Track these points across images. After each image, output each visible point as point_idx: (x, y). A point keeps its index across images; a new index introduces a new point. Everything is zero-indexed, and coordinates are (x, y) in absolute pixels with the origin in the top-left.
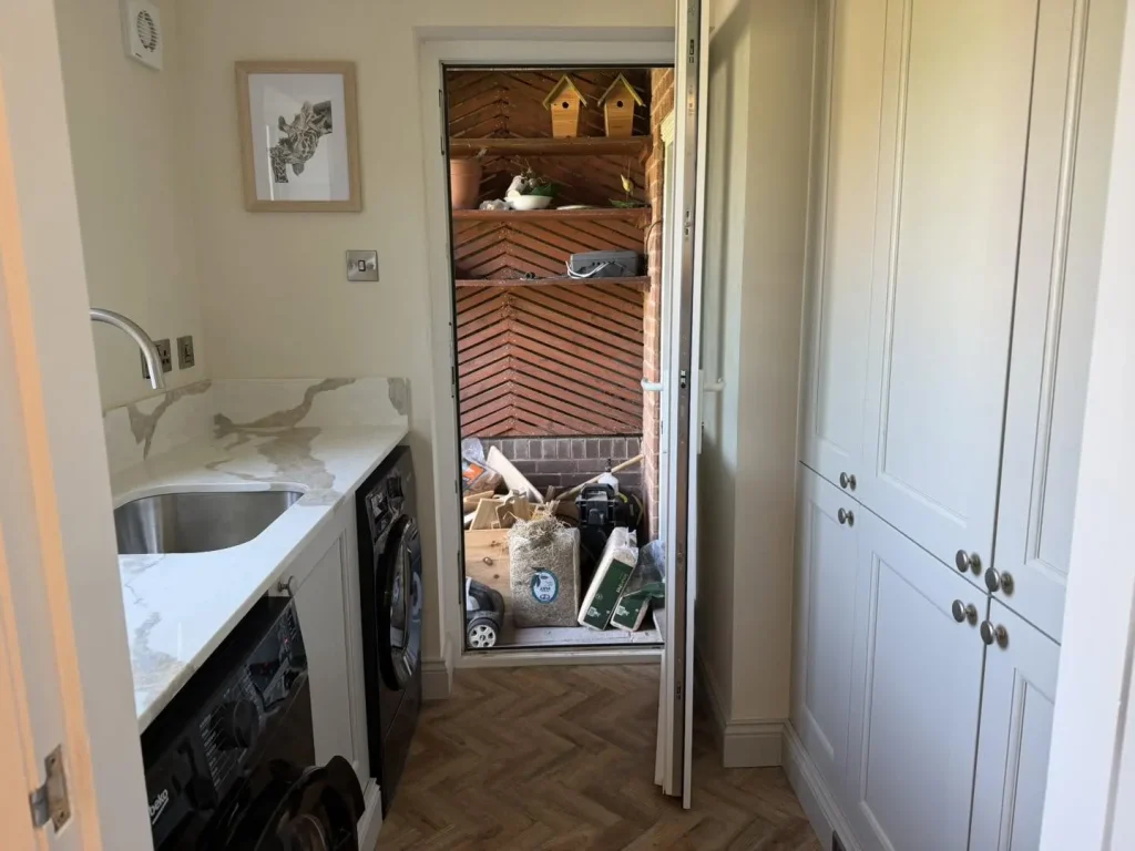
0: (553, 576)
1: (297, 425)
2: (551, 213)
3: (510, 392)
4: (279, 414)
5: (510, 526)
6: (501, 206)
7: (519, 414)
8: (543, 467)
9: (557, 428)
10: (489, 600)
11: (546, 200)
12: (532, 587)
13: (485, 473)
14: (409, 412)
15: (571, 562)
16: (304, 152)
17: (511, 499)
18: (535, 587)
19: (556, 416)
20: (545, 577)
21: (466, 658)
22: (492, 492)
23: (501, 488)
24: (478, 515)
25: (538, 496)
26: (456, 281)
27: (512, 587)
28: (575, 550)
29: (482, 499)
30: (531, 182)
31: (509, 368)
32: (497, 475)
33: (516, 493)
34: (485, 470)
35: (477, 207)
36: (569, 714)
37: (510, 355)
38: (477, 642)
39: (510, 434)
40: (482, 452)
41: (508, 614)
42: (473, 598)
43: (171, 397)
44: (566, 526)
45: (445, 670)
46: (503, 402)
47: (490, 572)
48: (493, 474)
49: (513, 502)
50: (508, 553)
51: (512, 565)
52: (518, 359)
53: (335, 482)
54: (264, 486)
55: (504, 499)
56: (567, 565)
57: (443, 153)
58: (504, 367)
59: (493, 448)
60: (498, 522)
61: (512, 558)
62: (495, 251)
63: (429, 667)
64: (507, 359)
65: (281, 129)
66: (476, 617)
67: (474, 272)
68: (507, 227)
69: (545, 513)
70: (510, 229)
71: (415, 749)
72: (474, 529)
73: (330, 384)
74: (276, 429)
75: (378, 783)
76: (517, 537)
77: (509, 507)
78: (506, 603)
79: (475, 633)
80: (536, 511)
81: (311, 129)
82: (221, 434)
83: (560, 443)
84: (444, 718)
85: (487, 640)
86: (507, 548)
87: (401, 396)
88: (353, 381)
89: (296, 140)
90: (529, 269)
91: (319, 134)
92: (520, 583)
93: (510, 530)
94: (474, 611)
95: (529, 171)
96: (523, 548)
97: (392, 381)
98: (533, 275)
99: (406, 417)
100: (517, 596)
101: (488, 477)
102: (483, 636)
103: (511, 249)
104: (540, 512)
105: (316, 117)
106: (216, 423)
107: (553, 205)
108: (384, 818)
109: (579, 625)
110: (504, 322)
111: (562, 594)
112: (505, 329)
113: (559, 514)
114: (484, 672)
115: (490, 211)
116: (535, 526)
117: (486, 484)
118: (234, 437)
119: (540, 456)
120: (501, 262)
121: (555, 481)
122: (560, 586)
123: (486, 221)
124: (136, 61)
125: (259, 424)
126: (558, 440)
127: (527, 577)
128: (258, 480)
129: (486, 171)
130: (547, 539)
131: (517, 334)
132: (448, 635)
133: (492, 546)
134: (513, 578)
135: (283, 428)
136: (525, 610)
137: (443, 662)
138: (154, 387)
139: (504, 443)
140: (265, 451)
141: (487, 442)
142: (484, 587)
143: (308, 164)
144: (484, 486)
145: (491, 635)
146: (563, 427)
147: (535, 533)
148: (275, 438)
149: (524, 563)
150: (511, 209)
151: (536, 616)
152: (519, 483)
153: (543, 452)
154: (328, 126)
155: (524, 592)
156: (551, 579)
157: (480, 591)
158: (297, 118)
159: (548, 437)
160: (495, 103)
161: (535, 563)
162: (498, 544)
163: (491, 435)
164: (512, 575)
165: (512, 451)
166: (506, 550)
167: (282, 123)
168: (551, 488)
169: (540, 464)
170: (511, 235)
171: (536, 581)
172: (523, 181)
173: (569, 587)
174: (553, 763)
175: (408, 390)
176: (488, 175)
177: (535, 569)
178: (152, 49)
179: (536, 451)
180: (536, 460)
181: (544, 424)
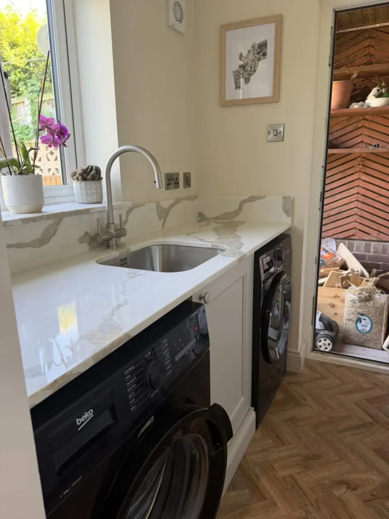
0: (370, 319)
1: (234, 220)
3: (356, 214)
4: (226, 214)
5: (347, 288)
6: (363, 105)
8: (371, 258)
9: (382, 236)
10: (330, 326)
12: (356, 323)
13: (336, 258)
14: (292, 216)
15: (383, 314)
16: (251, 71)
17: (349, 273)
18: (358, 323)
19: (383, 229)
20: (365, 320)
21: (313, 354)
22: (338, 268)
23: (344, 267)
24: (329, 279)
25: (366, 273)
26: (329, 150)
27: (344, 321)
28: (386, 307)
29: (332, 271)
30: (383, 91)
31: (357, 200)
32: (342, 260)
33: (353, 271)
34: (335, 256)
35: (348, 107)
36: (371, 401)
37: (358, 193)
38: (321, 346)
39: (353, 237)
40: (335, 246)
41: (340, 335)
42: (321, 323)
43: (178, 201)
44: (382, 293)
45: (300, 358)
47: (333, 311)
48: (340, 259)
49: (350, 275)
50: (344, 302)
51: (346, 310)
52: (363, 195)
53: (243, 247)
54: (209, 245)
55: (345, 273)
56: (380, 315)
57: (330, 65)
58: (354, 200)
59: (341, 244)
60: (340, 285)
61: (346, 305)
62: (356, 133)
63: (291, 355)
64: (356, 195)
65: (240, 59)
66: (322, 333)
67: (345, 145)
68: (365, 119)
69: (369, 283)
70: (367, 120)
71: (279, 396)
72: (325, 286)
73: (252, 199)
74: (225, 221)
75: (255, 410)
76: (351, 294)
77: (347, 277)
78: (340, 329)
79: (320, 341)
80: (364, 282)
81: (256, 57)
82: (199, 221)
83: (383, 246)
84: (297, 383)
85: (327, 346)
86: (344, 300)
87: (289, 206)
88: (264, 197)
89: (247, 65)
90: (375, 142)
91: (259, 60)
92: (349, 320)
93: (346, 290)
94: (321, 330)
95: (383, 84)
96: (353, 301)
97: (284, 198)
98: (378, 146)
99: (290, 218)
100: (347, 326)
101: (337, 260)
102: (325, 344)
103: (366, 132)
104: (367, 283)
105: (259, 50)
106: (199, 216)
108: (256, 428)
109: (383, 350)
110: (356, 174)
111: (374, 330)
112: (356, 178)
113: (378, 285)
114: (322, 364)
115: (356, 109)
116: (362, 290)
117: (335, 264)
118: (205, 223)
119: (370, 252)
120: (359, 139)
121: (377, 267)
122: (374, 326)
123: (352, 115)
124: (172, 28)
125: (218, 218)
126: (382, 243)
127: (354, 317)
128: (208, 242)
129: (356, 87)
130: (369, 299)
131: (364, 181)
132: (304, 340)
133: (335, 297)
134: (346, 316)
135: (227, 221)
136: (351, 335)
137: (299, 354)
138: (157, 187)
139: (348, 243)
140: (216, 230)
141: (339, 241)
142: (328, 318)
143: (252, 78)
144: (334, 264)
145: (329, 344)
146: (387, 237)
147: (362, 294)
148: (222, 224)
149: (353, 309)
150: (368, 107)
151: (358, 339)
152: (355, 265)
153: (372, 250)
154: (265, 54)
155: (351, 326)
156: (368, 321)
157: (325, 320)
158: (249, 52)
159: (377, 241)
160: (366, 47)
161: (360, 311)
162: (339, 297)
163: (342, 237)
164: (345, 315)
165: (353, 247)
166: (343, 301)
167: (241, 55)
168: (375, 271)
169: (369, 256)
170: (366, 124)
171: (359, 320)
172: (378, 90)
173: (380, 327)
174: (358, 427)
175: (293, 203)
176: (356, 90)
177: (360, 314)
178: (181, 22)
179: (367, 249)
180: (367, 254)
181: (375, 233)
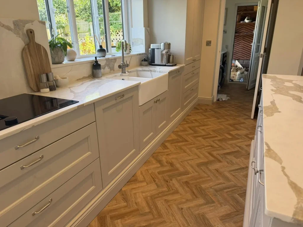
2: (252, 23)
3: (241, 52)
5: (237, 71)
6: (243, 22)
7: (241, 56)
11: (251, 21)
14: (227, 49)
24: (233, 70)
25: (243, 68)
26: (235, 34)
30: (249, 18)
31: (241, 48)
32: (236, 65)
33: (239, 67)
34: (234, 64)
35: (240, 22)
37: (241, 46)
39: (240, 59)
44: (246, 72)
46: (239, 54)
47: (234, 78)
51: (237, 77)
56: (245, 77)
59: (236, 61)
60: (235, 71)
62: (242, 29)
67: (238, 32)
72: (232, 72)
77: (238, 69)
80: (242, 70)
90: (246, 32)
95: (249, 16)
96: (239, 74)
103: (244, 28)
107: (252, 22)
110: (241, 41)
113: (245, 70)
120: (242, 31)
123: (241, 24)
127: (239, 78)
130: (243, 73)
131: (243, 42)
133: (234, 74)
134: (237, 79)
139: (238, 60)
144: (234, 66)
147: (241, 72)
149: (239, 76)
150: (245, 22)
152: (239, 65)
153: (245, 62)
155: (238, 81)
156: (242, 79)
161: (240, 76)
163: (236, 59)
165: (240, 62)
166: (236, 75)
168: (245, 67)
170: (244, 26)
171: (240, 79)
173: (245, 80)
175: (228, 46)
179: (243, 62)
180: (243, 64)
181: (246, 57)
